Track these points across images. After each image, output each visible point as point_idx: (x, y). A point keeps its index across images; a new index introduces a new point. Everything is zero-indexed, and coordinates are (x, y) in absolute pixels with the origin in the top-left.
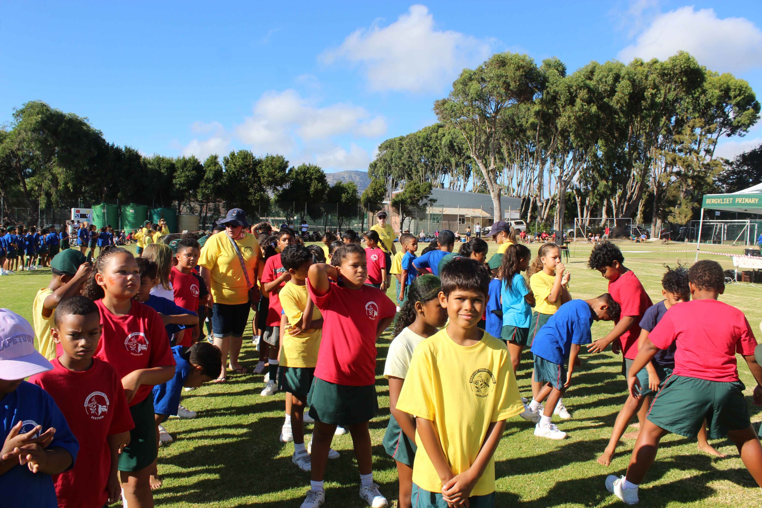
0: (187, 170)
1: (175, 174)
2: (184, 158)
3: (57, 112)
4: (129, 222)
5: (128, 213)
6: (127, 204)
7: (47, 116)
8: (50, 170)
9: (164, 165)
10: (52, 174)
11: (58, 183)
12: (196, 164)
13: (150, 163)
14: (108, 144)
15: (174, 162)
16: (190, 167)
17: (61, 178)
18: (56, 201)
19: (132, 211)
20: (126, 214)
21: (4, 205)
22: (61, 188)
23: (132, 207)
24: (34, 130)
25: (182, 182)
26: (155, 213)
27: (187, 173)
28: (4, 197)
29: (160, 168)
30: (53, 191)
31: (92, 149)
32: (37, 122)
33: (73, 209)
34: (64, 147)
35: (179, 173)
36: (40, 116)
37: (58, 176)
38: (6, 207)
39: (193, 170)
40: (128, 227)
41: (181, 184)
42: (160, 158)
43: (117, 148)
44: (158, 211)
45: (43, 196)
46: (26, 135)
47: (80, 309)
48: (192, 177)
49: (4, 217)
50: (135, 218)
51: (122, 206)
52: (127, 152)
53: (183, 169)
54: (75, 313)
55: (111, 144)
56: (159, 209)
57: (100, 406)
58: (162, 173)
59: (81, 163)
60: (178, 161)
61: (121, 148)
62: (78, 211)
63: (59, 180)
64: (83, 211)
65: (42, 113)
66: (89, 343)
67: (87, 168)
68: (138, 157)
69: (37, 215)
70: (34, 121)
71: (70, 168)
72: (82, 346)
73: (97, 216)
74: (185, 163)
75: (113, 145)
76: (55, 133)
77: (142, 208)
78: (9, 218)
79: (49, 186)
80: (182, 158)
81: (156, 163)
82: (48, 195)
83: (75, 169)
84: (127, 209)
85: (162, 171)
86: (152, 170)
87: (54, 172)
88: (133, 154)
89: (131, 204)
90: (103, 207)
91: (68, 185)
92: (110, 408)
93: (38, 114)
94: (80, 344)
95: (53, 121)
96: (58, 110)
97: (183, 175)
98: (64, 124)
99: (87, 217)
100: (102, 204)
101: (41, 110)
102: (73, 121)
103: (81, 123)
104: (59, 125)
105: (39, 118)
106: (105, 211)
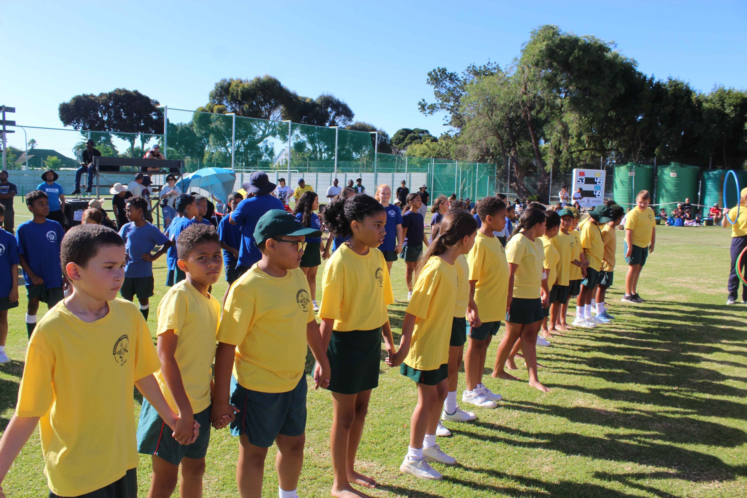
3: (570, 37)
4: (667, 191)
5: (666, 177)
6: (666, 163)
7: (555, 43)
8: (561, 118)
9: (732, 101)
10: (562, 123)
11: (569, 135)
13: (707, 101)
14: (645, 77)
17: (573, 129)
19: (672, 175)
20: (663, 179)
22: (573, 141)
23: (672, 169)
24: (538, 64)
26: (710, 178)
29: (723, 106)
30: (563, 147)
31: (619, 85)
32: (540, 51)
33: (574, 171)
34: (580, 85)
36: (545, 43)
37: (570, 125)
38: (515, 170)
40: (665, 199)
42: (724, 91)
43: (658, 82)
44: (715, 175)
46: (530, 72)
49: (511, 182)
50: (677, 185)
51: (659, 167)
52: (671, 86)
55: (649, 77)
56: (715, 172)
58: (727, 115)
59: (601, 105)
62: (582, 174)
63: (570, 131)
64: (589, 173)
65: (550, 39)
67: (612, 114)
68: (688, 92)
70: (537, 51)
71: (585, 113)
73: (621, 182)
75: (652, 79)
76: (566, 66)
77: (689, 170)
78: (517, 184)
79: (560, 141)
81: (717, 99)
82: (558, 152)
83: (591, 114)
84: (666, 172)
85: (727, 111)
86: (709, 110)
87: (564, 120)
88: (680, 90)
89: (673, 164)
90: (630, 169)
91: (582, 138)
93: (544, 41)
95: (564, 49)
96: (571, 34)
98: (576, 51)
99: (596, 183)
100: (629, 165)
101: (548, 35)
102: (591, 46)
103: (602, 49)
104: (570, 54)
105: (543, 46)
106: (633, 174)
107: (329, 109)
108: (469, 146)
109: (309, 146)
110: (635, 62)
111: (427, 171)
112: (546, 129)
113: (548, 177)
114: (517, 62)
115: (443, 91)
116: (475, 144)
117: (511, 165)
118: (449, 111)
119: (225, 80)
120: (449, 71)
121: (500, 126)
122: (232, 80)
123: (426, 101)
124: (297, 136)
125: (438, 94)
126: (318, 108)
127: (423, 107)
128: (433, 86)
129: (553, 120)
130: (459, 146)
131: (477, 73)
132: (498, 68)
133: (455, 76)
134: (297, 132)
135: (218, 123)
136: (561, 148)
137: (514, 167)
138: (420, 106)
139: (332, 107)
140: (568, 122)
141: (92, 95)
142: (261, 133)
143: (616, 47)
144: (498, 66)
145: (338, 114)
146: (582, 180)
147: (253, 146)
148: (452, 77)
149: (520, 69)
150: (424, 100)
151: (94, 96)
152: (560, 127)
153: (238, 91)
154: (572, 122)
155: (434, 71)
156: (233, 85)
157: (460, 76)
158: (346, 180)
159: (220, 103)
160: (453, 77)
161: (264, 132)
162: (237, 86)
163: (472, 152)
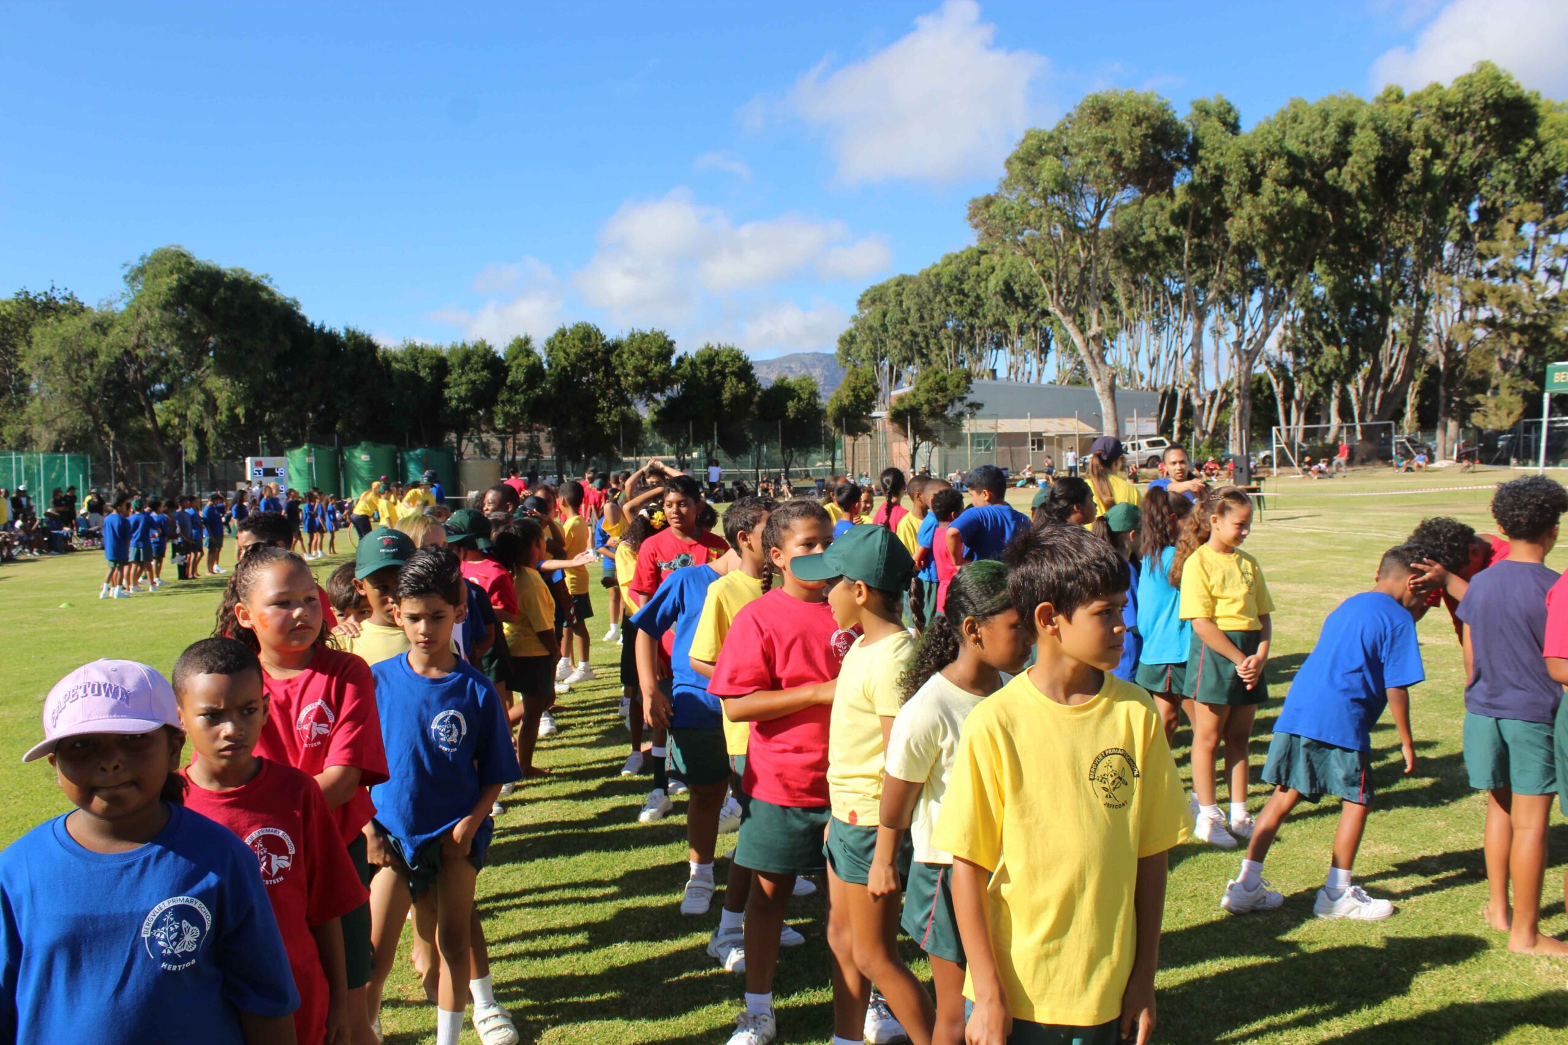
0: (471, 370)
1: (448, 379)
2: (464, 345)
3: (209, 268)
4: (360, 479)
5: (358, 462)
6: (354, 443)
7: (188, 277)
8: (200, 384)
9: (425, 362)
10: (205, 391)
11: (216, 408)
12: (489, 357)
13: (396, 359)
14: (313, 325)
15: (444, 354)
16: (477, 363)
17: (223, 398)
18: (216, 444)
19: (365, 457)
20: (355, 465)
21: (116, 459)
22: (223, 417)
23: (363, 451)
24: (165, 307)
25: (463, 393)
26: (411, 459)
27: (472, 376)
28: (114, 443)
29: (416, 367)
30: (207, 425)
31: (282, 337)
32: (170, 289)
33: (248, 460)
34: (225, 337)
35: (455, 376)
36: (176, 276)
37: (217, 394)
38: (119, 462)
39: (483, 369)
41: (461, 400)
42: (416, 349)
43: (330, 332)
44: (417, 455)
45: (191, 437)
46: (152, 316)
47: (220, 663)
48: (482, 382)
49: (117, 482)
50: (372, 471)
51: (345, 448)
52: (349, 339)
53: (463, 368)
54: (210, 671)
55: (317, 325)
56: (418, 451)
57: (274, 857)
58: (421, 378)
59: (260, 366)
60: (453, 351)
61: (337, 331)
62: (259, 464)
63: (218, 403)
64: (269, 462)
65: (180, 270)
66: (241, 730)
67: (272, 375)
68: (372, 347)
69: (181, 475)
70: (165, 288)
71: (238, 378)
72: (227, 738)
73: (298, 471)
74: (467, 357)
75: (322, 328)
76: (205, 309)
77: (384, 450)
78: (125, 484)
79: (201, 417)
80: (459, 346)
81: (408, 358)
82: (200, 434)
83: (248, 378)
84: (356, 454)
85: (422, 374)
86: (402, 374)
87: (208, 387)
88: (361, 343)
89: (363, 444)
90: (308, 453)
91: (237, 412)
92: (295, 859)
93: (172, 273)
94: (223, 734)
95: (202, 286)
96: (210, 264)
97: (464, 379)
98: (222, 290)
100: (305, 447)
101: (177, 265)
102: (241, 282)
103: (256, 287)
104: (213, 293)
105: (173, 280)
106: (313, 459)
108: (38, 429)
110: (297, 303)
114: (127, 300)
116: (47, 424)
121: (91, 394)
131: (32, 305)
132: (73, 300)
136: (205, 427)
137: (119, 458)
140: (213, 389)
143: (270, 281)
146: (259, 470)
149: (133, 309)
152: (201, 397)
154: (220, 390)
163: (45, 437)
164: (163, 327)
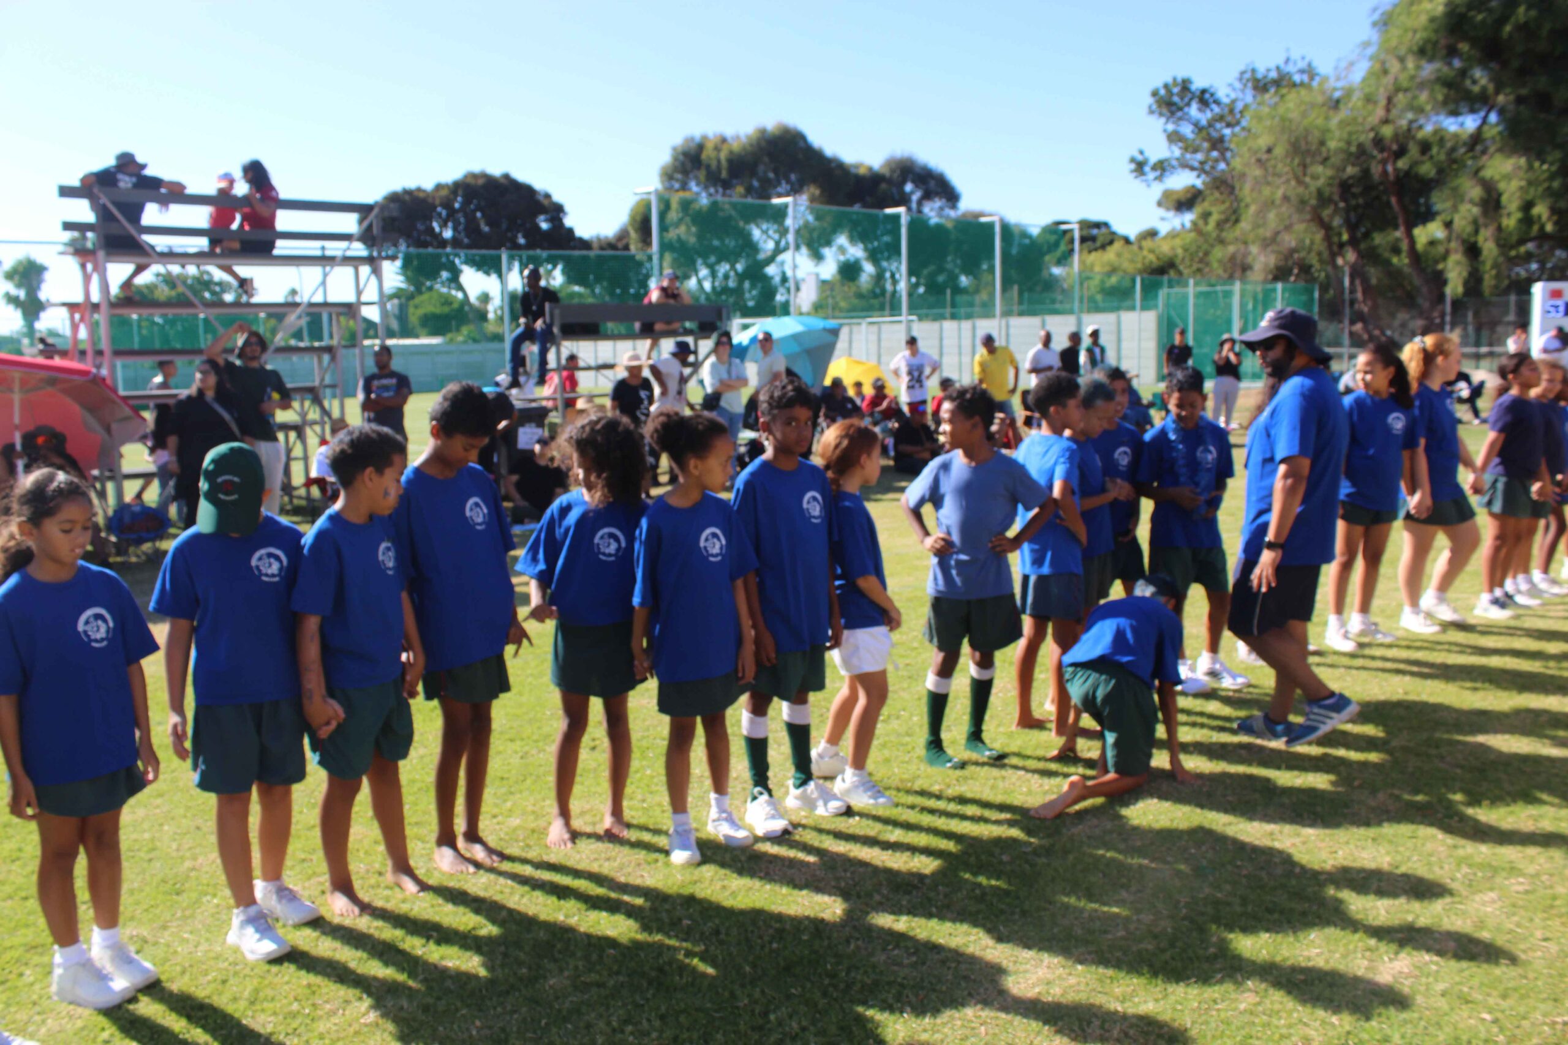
107: (909, 187)
108: (1254, 249)
109: (869, 268)
111: (1155, 307)
112: (1440, 201)
113: (1440, 307)
114: (1370, 51)
115: (1187, 130)
116: (1267, 243)
117: (1352, 282)
118: (1195, 173)
119: (692, 139)
120: (1198, 84)
121: (1323, 200)
122: (705, 138)
123: (1147, 154)
124: (842, 250)
125: (1174, 137)
126: (884, 186)
127: (1139, 167)
128: (1163, 120)
129: (1456, 176)
130: (1231, 249)
131: (1260, 85)
132: (1310, 72)
133: (1212, 95)
134: (842, 240)
135: (682, 229)
136: (1480, 239)
137: (1359, 289)
138: (1133, 166)
139: (913, 182)
140: (1497, 177)
141: (419, 190)
142: (771, 245)
144: (1309, 65)
145: (927, 196)
146: (1557, 307)
147: (755, 273)
148: (1205, 98)
149: (1378, 66)
150: (1141, 153)
151: (424, 191)
152: (1476, 192)
153: (719, 161)
154: (1508, 177)
155: (1166, 86)
156: (710, 146)
157: (1224, 93)
158: (974, 336)
159: (684, 187)
160: (1207, 96)
161: (777, 243)
162: (717, 149)
163: (1262, 260)
164: (1422, 85)
